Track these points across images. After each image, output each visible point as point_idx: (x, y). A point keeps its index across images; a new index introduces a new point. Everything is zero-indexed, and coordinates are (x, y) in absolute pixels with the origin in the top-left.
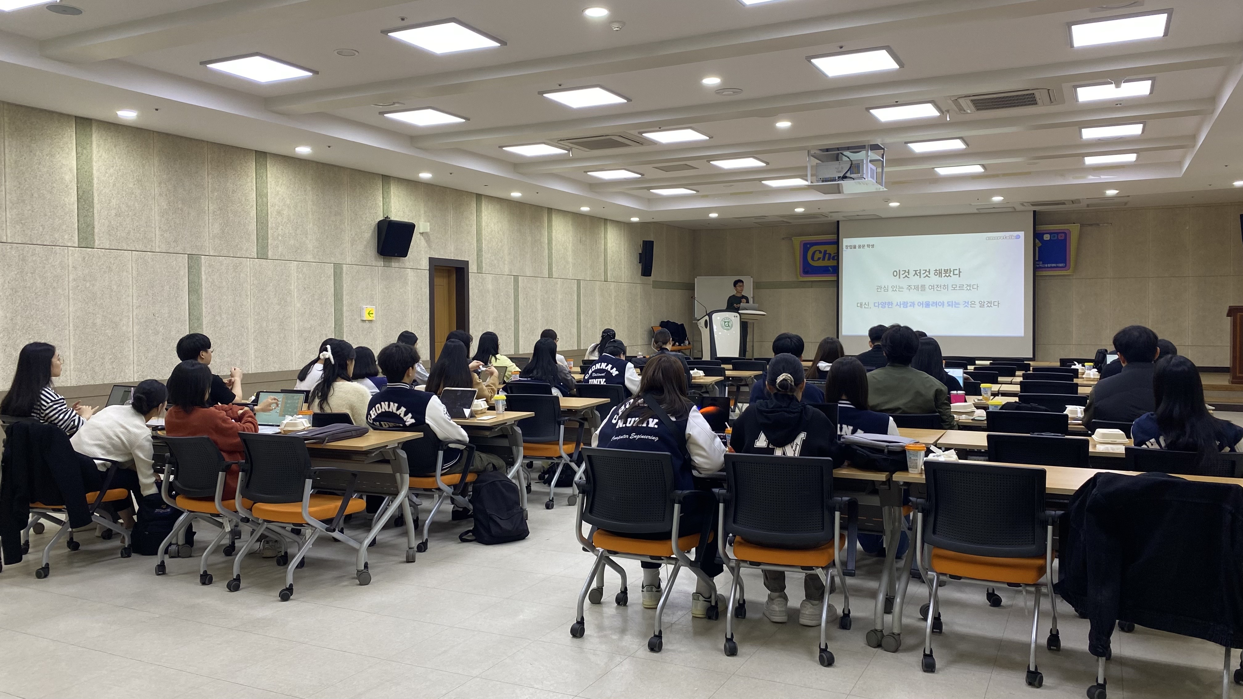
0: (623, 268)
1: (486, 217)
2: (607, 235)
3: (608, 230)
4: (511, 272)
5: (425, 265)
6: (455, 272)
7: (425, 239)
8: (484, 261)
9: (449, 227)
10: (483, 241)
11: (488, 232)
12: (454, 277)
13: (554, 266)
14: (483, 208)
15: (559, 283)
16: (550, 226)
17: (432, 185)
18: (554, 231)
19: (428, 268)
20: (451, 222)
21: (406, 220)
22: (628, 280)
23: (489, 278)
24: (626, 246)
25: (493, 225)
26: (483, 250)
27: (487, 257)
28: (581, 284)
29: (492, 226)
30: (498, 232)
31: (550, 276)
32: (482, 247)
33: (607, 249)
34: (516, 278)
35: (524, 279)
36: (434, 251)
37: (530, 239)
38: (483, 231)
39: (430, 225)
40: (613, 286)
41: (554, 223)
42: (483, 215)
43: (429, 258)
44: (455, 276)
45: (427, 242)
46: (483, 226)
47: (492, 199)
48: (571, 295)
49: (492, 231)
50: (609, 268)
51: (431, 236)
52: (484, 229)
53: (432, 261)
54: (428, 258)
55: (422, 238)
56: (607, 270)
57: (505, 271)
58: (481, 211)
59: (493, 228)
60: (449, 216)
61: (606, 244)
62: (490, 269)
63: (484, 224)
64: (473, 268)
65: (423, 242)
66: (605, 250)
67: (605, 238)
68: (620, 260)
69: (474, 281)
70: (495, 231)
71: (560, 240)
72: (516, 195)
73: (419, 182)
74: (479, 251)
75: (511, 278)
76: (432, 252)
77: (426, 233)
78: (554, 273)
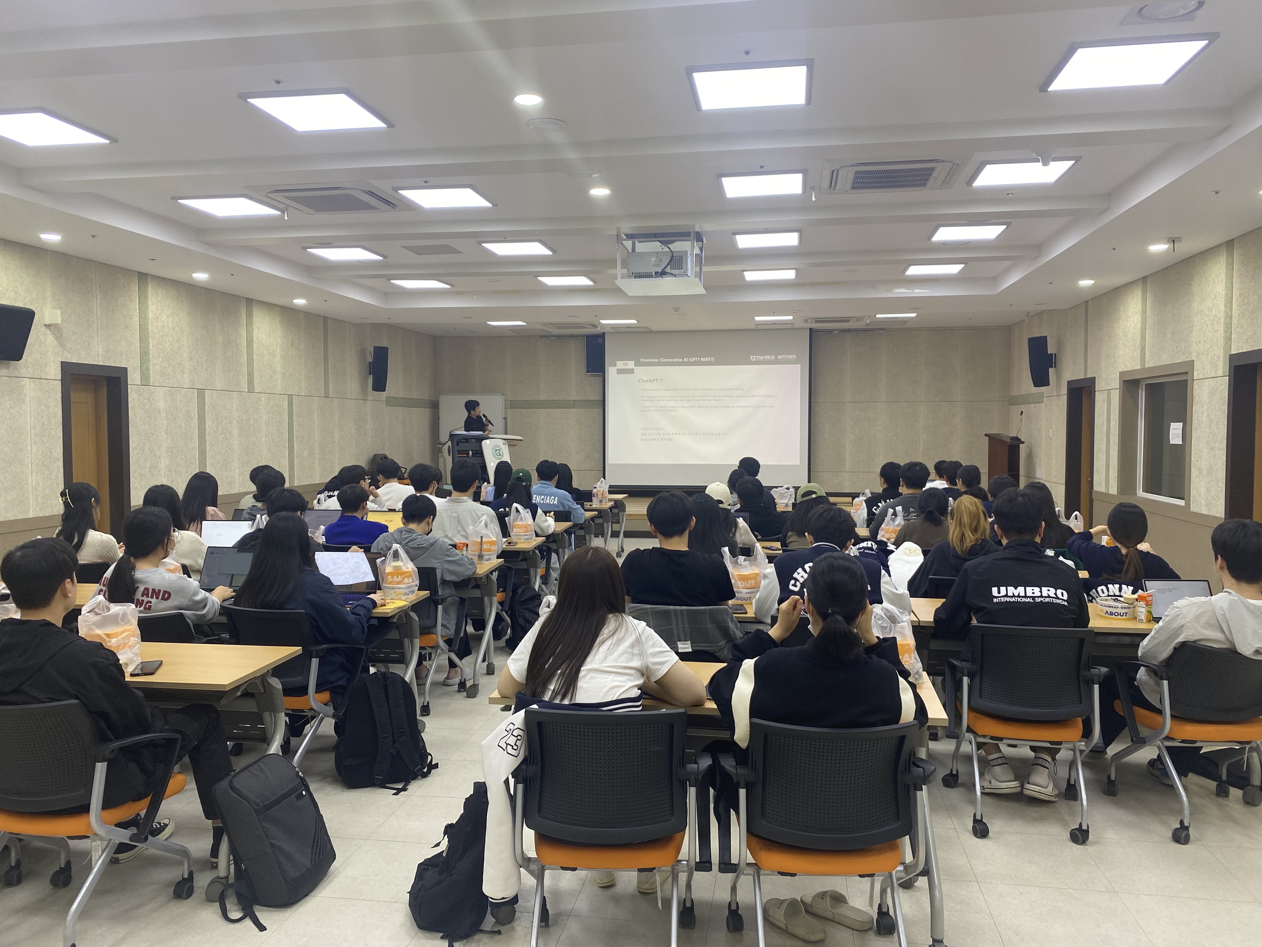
0: (348, 382)
1: (154, 307)
2: (327, 337)
3: (329, 330)
4: (193, 384)
5: (55, 372)
6: (105, 383)
7: (53, 334)
8: (151, 367)
9: (95, 319)
10: (150, 341)
11: (157, 328)
12: (104, 391)
13: (255, 375)
14: (150, 293)
15: (263, 400)
16: (250, 323)
17: (64, 254)
18: (255, 330)
19: (60, 378)
20: (98, 312)
21: (19, 304)
22: (355, 396)
23: (160, 393)
24: (352, 353)
25: (165, 317)
26: (151, 352)
27: (155, 363)
28: (294, 400)
29: (163, 319)
30: (173, 328)
31: (251, 390)
32: (149, 348)
34: (201, 392)
35: (212, 394)
36: (68, 352)
37: (222, 340)
38: (150, 325)
39: (62, 313)
40: (336, 403)
41: (255, 319)
42: (150, 303)
43: (62, 362)
44: (105, 389)
45: (57, 338)
46: (150, 319)
47: (163, 281)
48: (280, 416)
49: (164, 326)
50: (330, 380)
51: (63, 330)
52: (152, 323)
53: (65, 367)
54: (60, 363)
55: (48, 332)
56: (328, 383)
57: (184, 383)
58: (146, 297)
59: (165, 322)
60: (95, 302)
62: (162, 380)
63: (151, 315)
64: (133, 378)
65: (50, 339)
66: (326, 356)
67: (325, 341)
68: (344, 370)
69: (136, 397)
70: (168, 326)
71: (263, 342)
72: (201, 276)
73: (41, 249)
74: (144, 354)
75: (193, 393)
76: (66, 354)
77: (56, 326)
78: (255, 386)
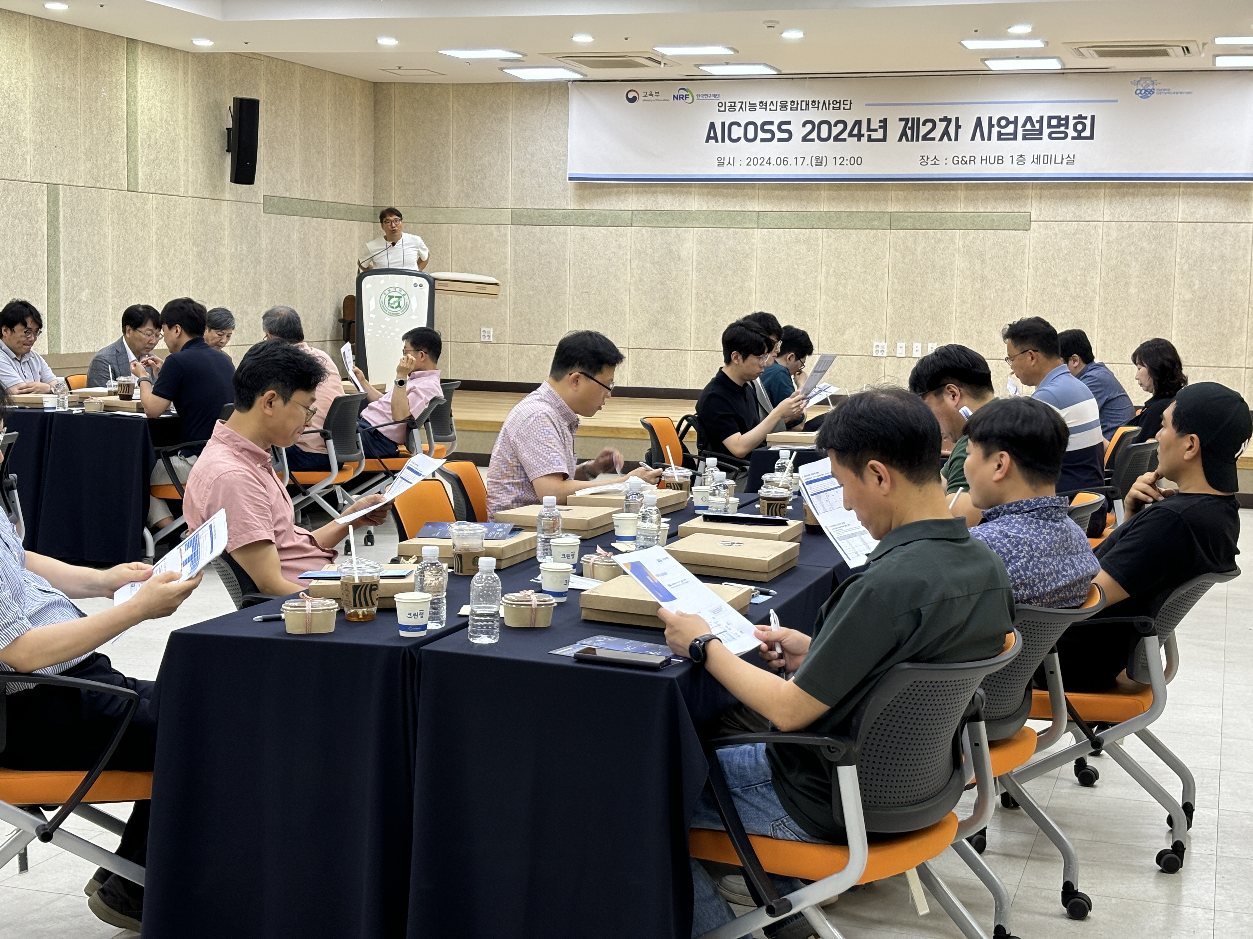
0: (181, 164)
2: (135, 77)
3: (139, 65)
22: (195, 192)
24: (190, 109)
28: (61, 195)
33: (135, 113)
40: (153, 202)
48: (30, 222)
50: (141, 160)
56: (135, 163)
61: (131, 102)
66: (131, 114)
67: (131, 85)
68: (173, 142)
